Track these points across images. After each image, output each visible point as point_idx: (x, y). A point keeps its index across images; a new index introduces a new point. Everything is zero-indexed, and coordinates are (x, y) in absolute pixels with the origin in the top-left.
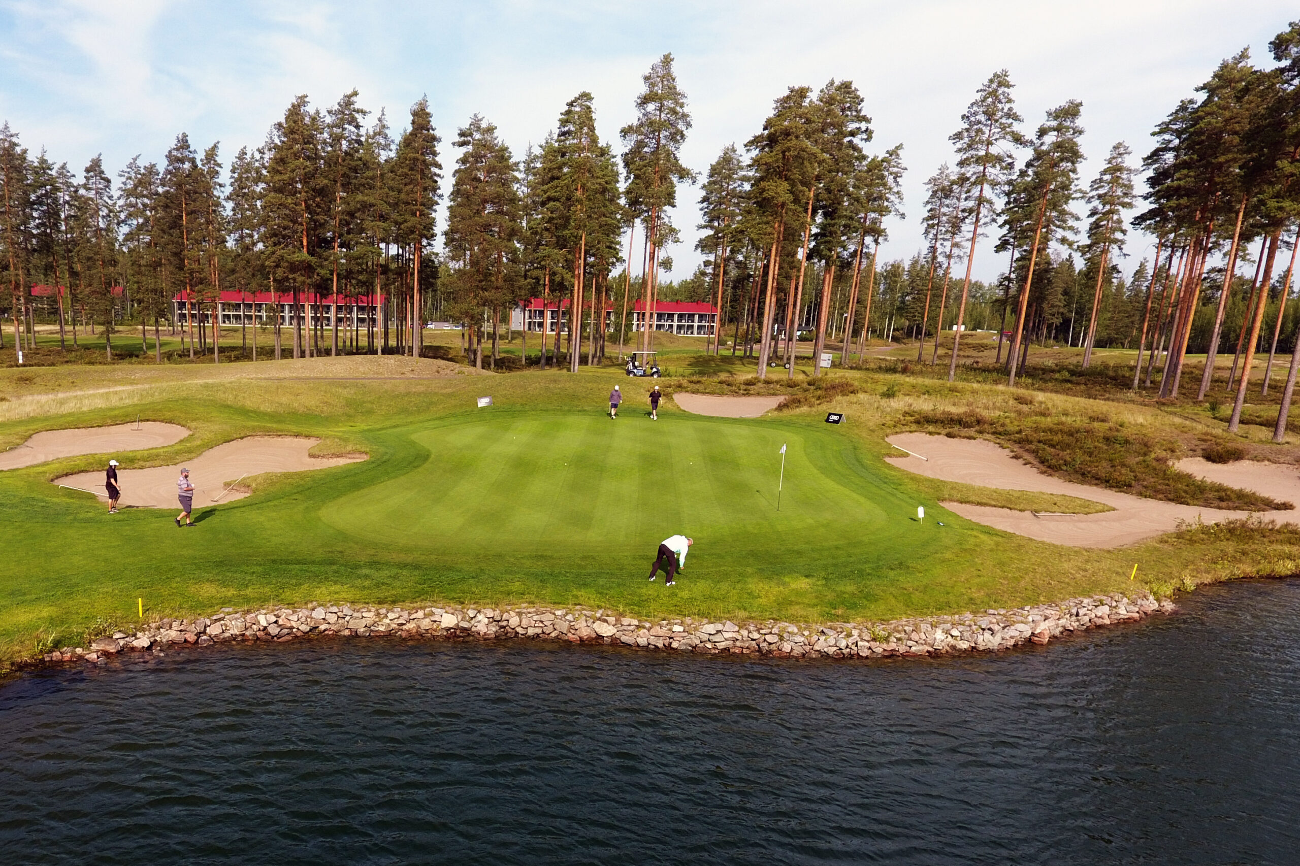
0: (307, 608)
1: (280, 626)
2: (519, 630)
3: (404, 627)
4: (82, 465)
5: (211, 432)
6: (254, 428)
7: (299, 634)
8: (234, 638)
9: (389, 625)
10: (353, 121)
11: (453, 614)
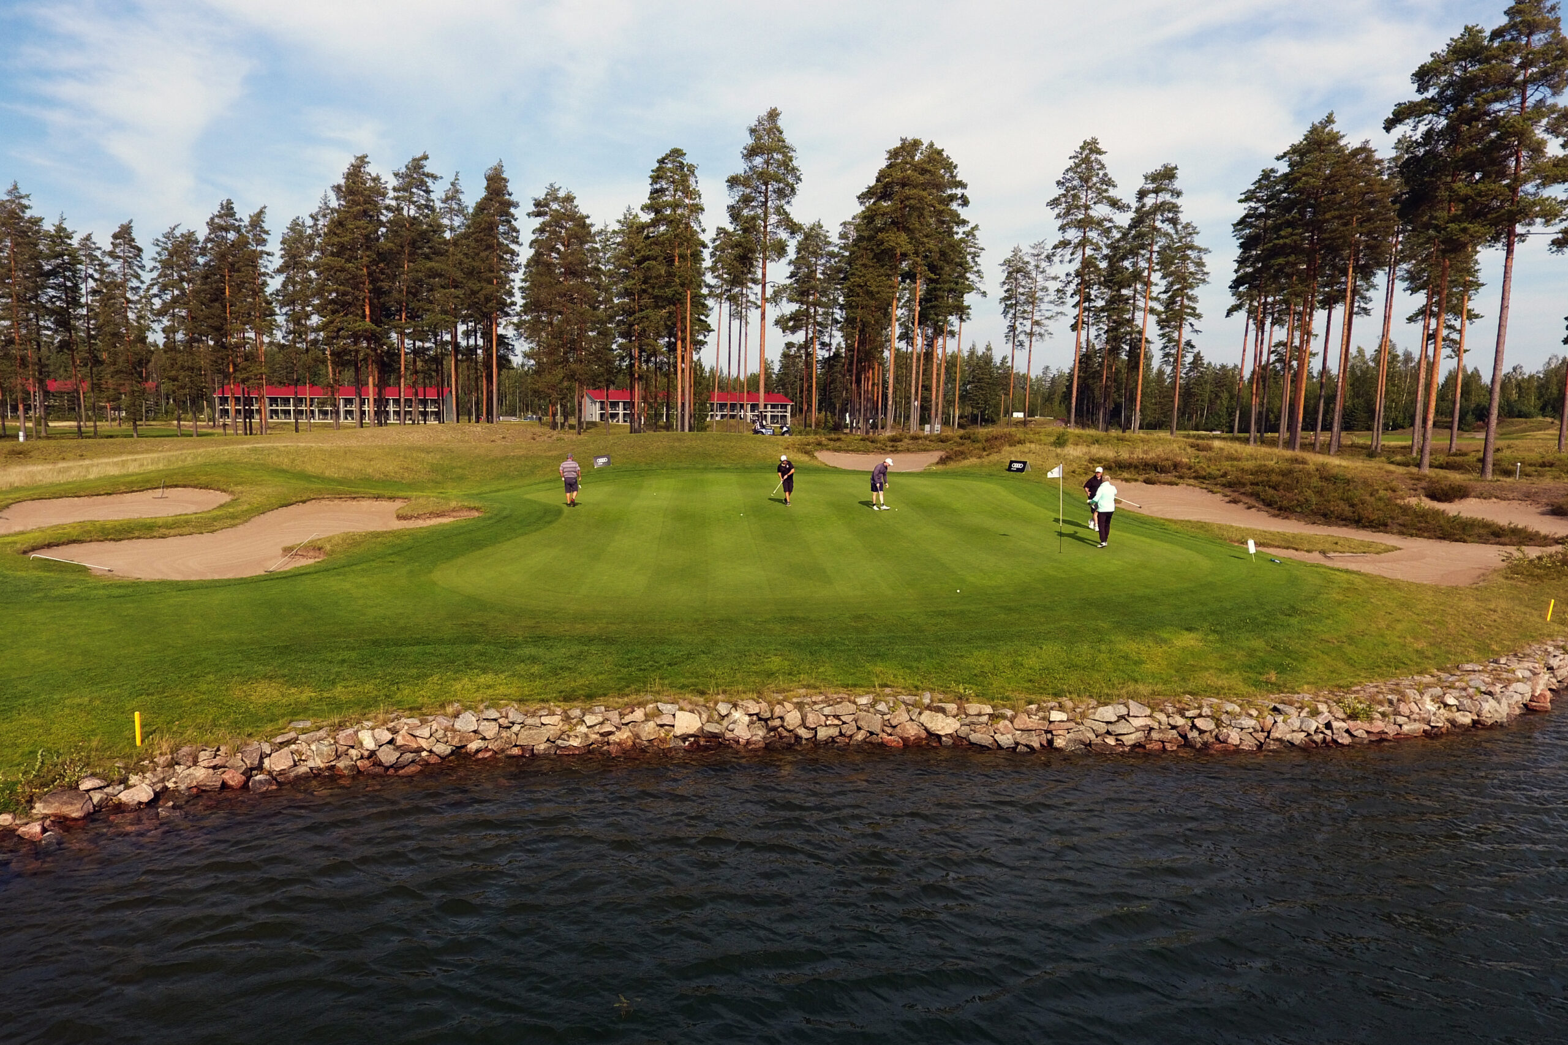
0: (445, 715)
1: (398, 748)
2: (803, 733)
3: (612, 738)
4: (75, 534)
5: (262, 495)
6: (320, 491)
7: (433, 760)
8: (315, 774)
9: (586, 735)
10: (421, 185)
11: (692, 711)
